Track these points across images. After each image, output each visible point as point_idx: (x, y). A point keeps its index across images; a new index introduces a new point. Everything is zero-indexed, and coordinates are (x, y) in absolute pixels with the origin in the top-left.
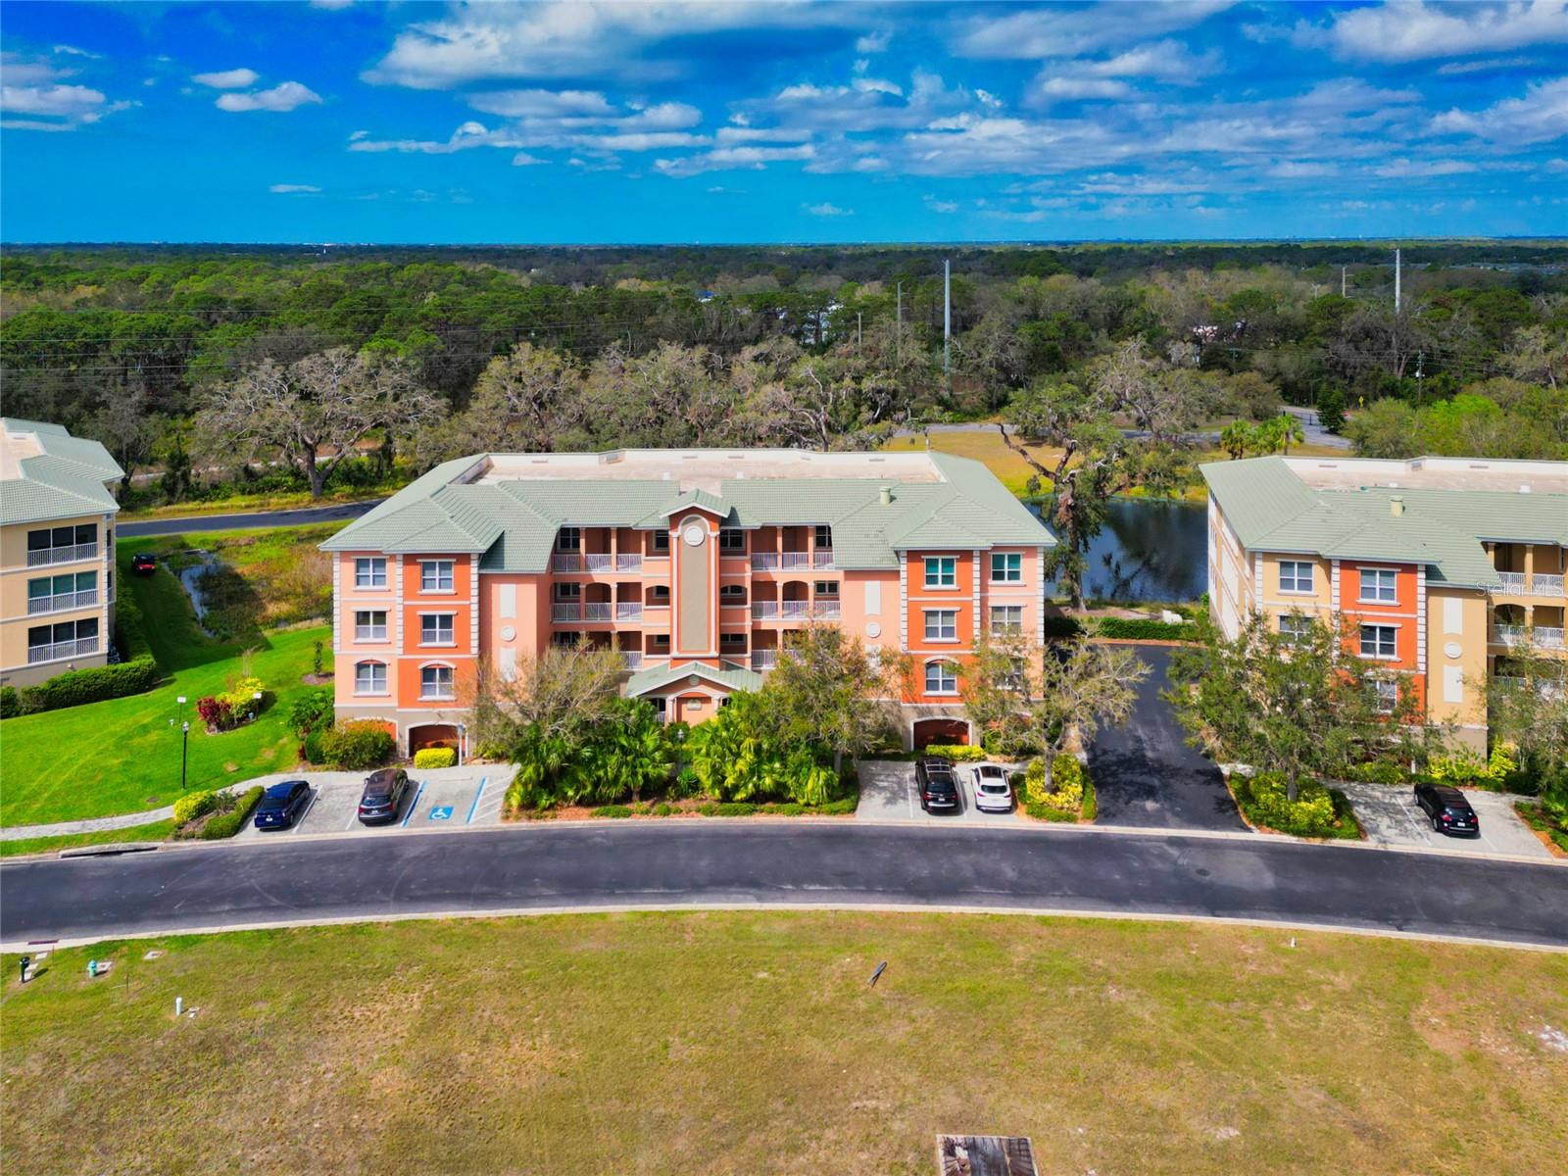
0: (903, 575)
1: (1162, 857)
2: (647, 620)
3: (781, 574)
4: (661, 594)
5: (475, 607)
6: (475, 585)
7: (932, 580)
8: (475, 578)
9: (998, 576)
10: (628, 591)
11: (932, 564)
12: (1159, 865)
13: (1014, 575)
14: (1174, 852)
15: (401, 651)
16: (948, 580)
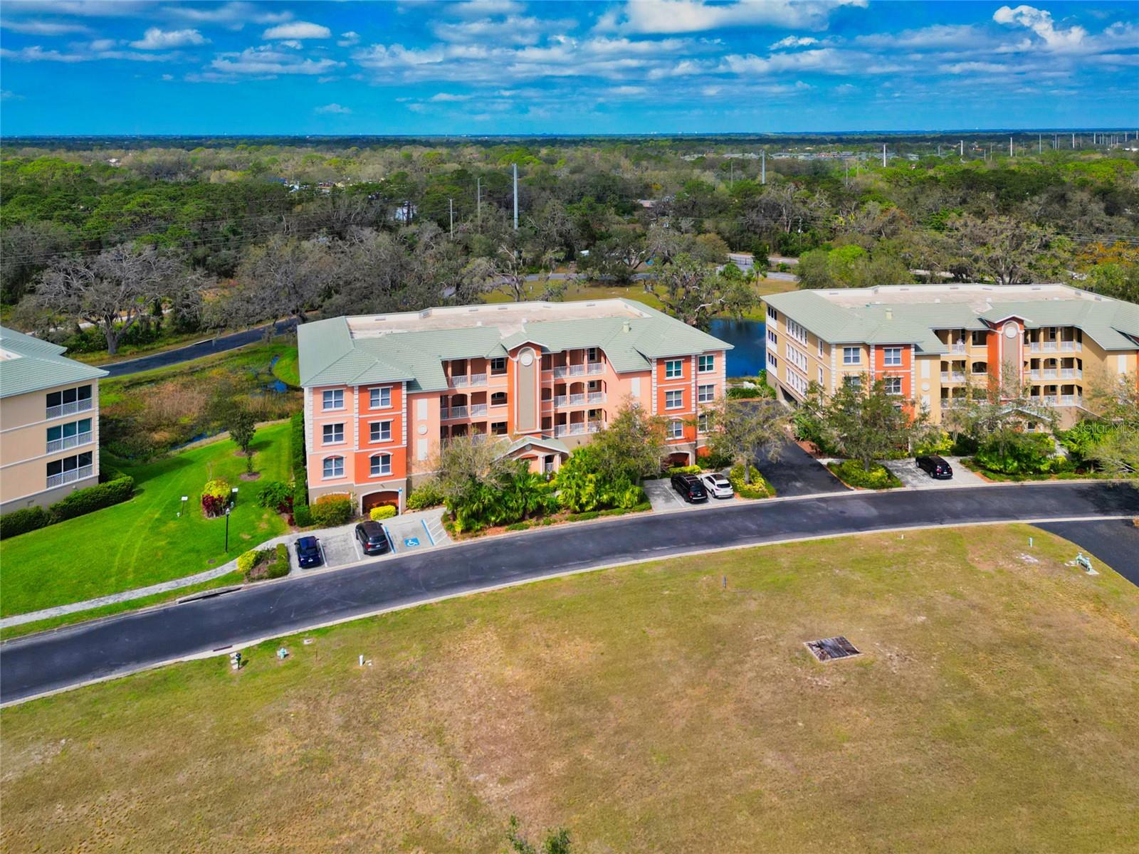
0: (654, 372)
1: (819, 508)
2: (491, 414)
3: (569, 378)
4: (500, 398)
5: (405, 415)
6: (404, 401)
7: (669, 374)
8: (405, 397)
9: (702, 369)
10: (479, 397)
11: (670, 365)
12: (820, 512)
13: (710, 368)
14: (823, 505)
15: (357, 448)
16: (678, 373)
